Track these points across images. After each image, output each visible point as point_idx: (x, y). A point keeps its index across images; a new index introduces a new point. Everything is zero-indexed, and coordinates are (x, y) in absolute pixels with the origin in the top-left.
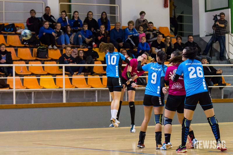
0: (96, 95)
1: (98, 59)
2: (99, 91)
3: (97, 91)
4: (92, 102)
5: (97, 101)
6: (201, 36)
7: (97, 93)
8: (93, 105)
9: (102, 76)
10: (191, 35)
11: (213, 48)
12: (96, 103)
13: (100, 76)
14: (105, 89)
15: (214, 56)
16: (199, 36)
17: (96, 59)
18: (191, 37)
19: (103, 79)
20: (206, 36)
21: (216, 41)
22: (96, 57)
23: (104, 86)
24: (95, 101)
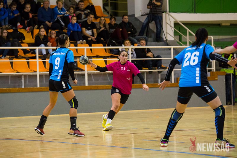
0: (23, 81)
1: (24, 41)
2: (25, 76)
3: (23, 77)
4: (18, 88)
5: (23, 87)
6: (136, 16)
7: (23, 79)
8: (19, 92)
9: (29, 60)
10: (126, 15)
11: (149, 28)
12: (23, 89)
13: (26, 60)
14: (33, 74)
15: (151, 37)
16: (134, 15)
17: (22, 40)
18: (126, 17)
19: (30, 63)
20: (142, 15)
21: (152, 21)
22: (22, 39)
23: (31, 70)
24: (22, 87)
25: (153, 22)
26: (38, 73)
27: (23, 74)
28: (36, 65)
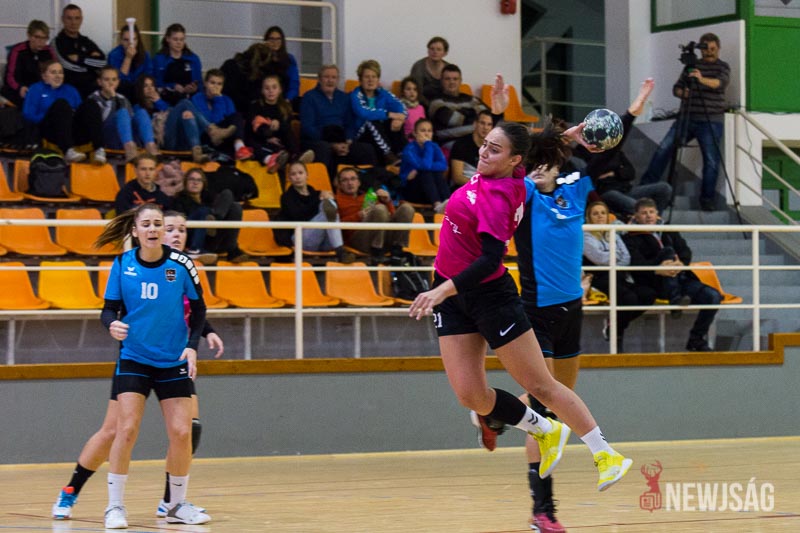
0: (248, 335)
1: (254, 202)
2: (256, 320)
3: (248, 321)
5: (248, 357)
7: (248, 329)
8: (233, 372)
9: (268, 265)
11: (679, 163)
12: (247, 362)
13: (261, 265)
14: (281, 313)
15: (682, 194)
17: (246, 200)
19: (272, 275)
20: (655, 119)
21: (689, 140)
22: (249, 196)
23: (277, 301)
24: (243, 357)
25: (694, 142)
26: (299, 312)
27: (247, 315)
28: (293, 282)
